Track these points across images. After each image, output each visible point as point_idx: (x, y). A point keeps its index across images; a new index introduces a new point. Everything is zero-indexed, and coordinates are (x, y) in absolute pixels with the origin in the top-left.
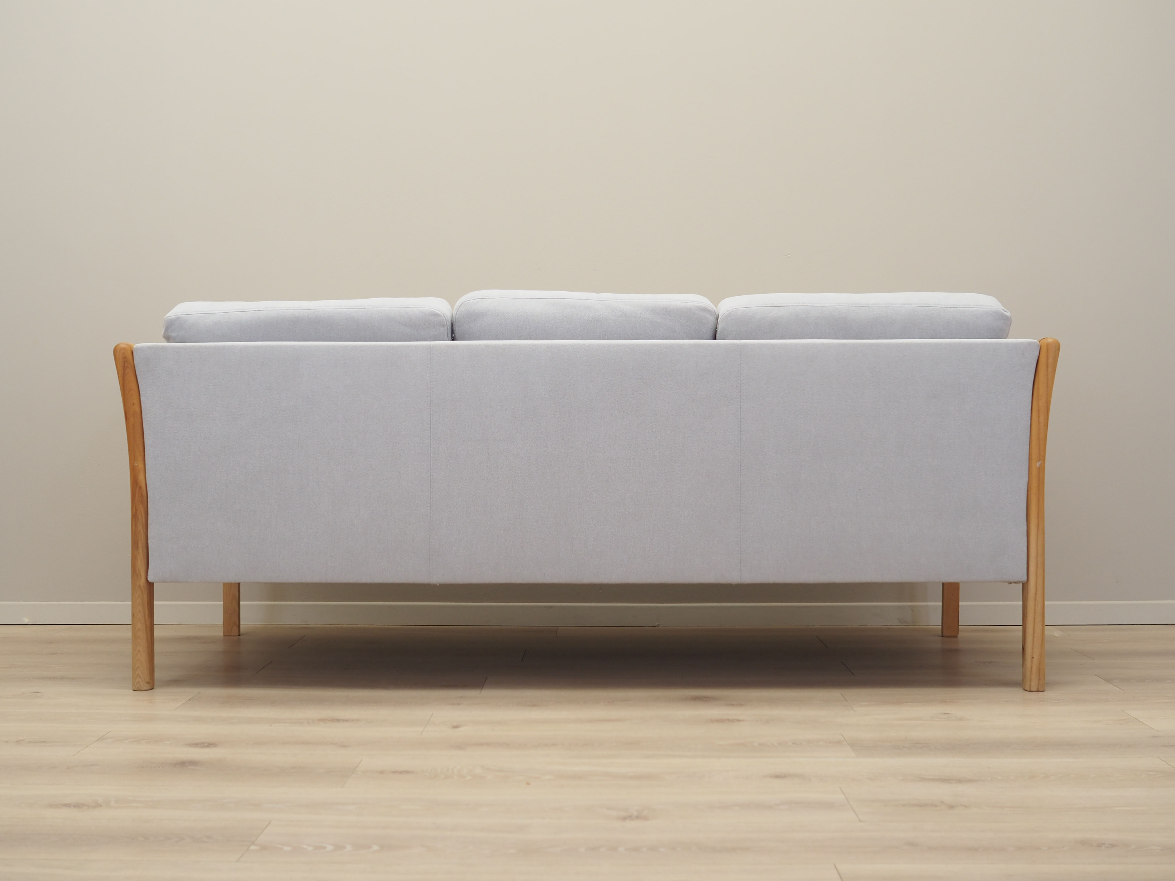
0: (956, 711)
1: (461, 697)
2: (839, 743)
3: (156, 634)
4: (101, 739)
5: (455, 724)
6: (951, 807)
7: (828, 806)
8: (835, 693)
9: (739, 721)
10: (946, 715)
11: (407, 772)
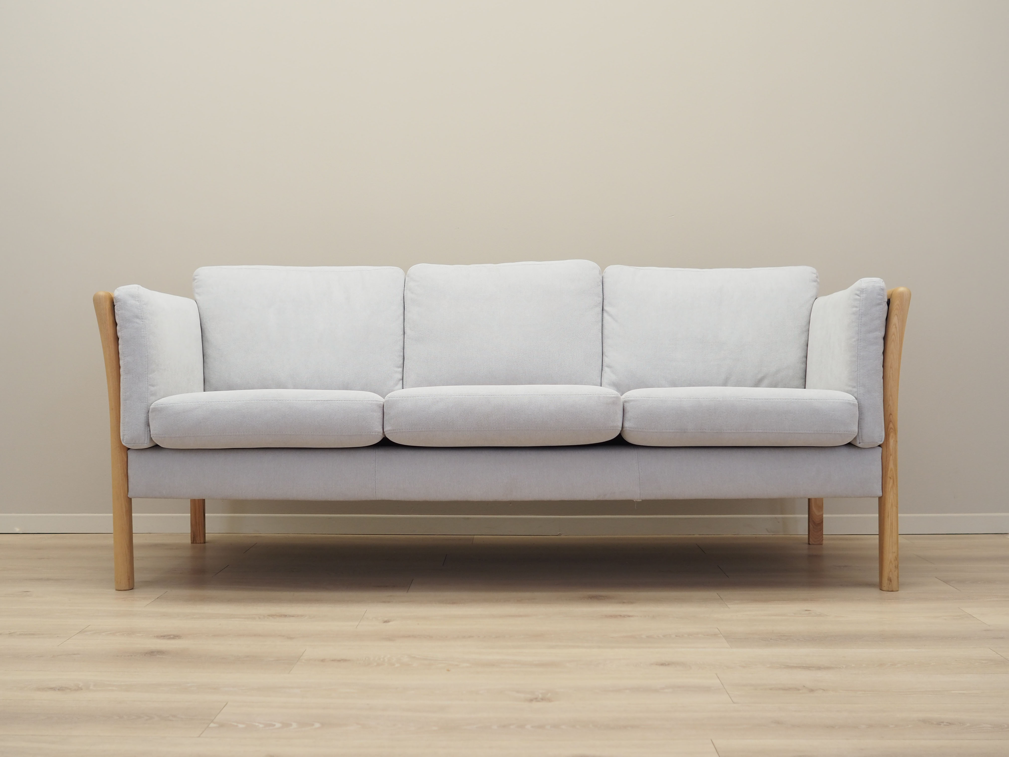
0: (817, 608)
1: (391, 596)
2: (715, 635)
3: (135, 541)
4: (82, 632)
5: (386, 619)
6: (812, 691)
7: (706, 689)
8: (713, 594)
9: (629, 616)
10: (806, 611)
11: (345, 660)
